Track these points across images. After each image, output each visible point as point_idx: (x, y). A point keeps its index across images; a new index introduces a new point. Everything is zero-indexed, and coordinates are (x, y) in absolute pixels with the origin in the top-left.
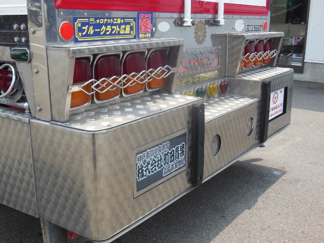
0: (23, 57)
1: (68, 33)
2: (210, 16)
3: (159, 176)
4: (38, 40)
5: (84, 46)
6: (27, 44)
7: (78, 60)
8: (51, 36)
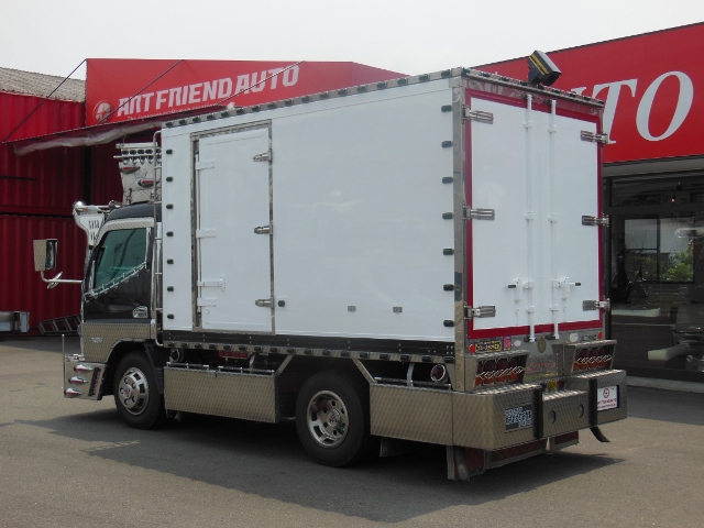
0: (452, 361)
1: (472, 350)
2: (548, 333)
3: (516, 425)
4: (460, 354)
5: (480, 356)
6: (454, 355)
7: (480, 363)
8: (466, 352)
